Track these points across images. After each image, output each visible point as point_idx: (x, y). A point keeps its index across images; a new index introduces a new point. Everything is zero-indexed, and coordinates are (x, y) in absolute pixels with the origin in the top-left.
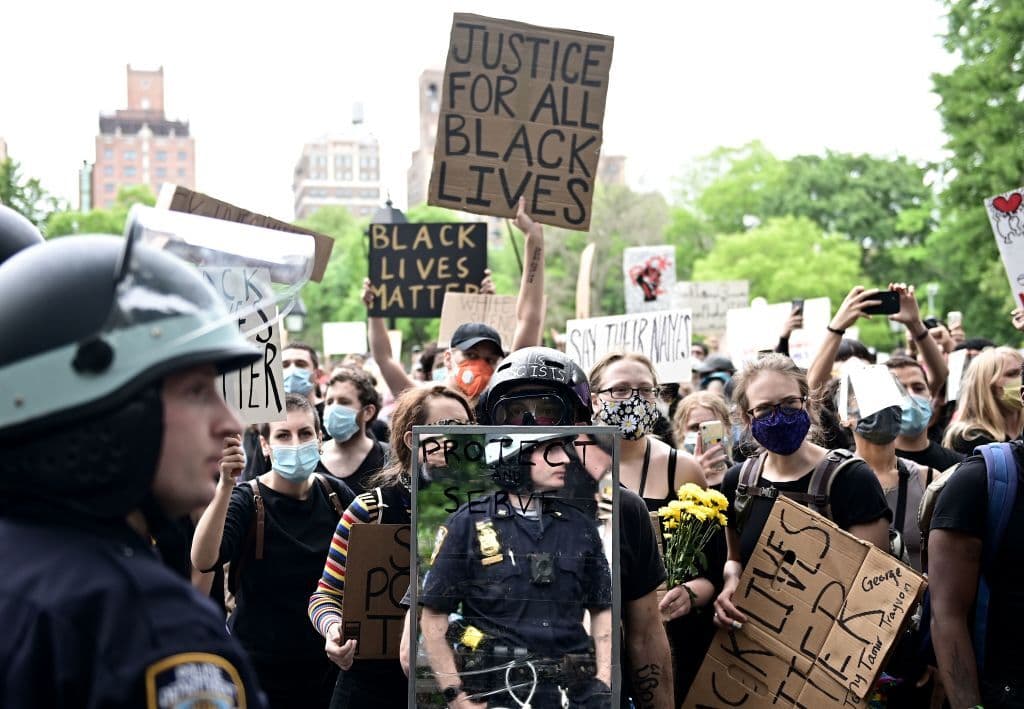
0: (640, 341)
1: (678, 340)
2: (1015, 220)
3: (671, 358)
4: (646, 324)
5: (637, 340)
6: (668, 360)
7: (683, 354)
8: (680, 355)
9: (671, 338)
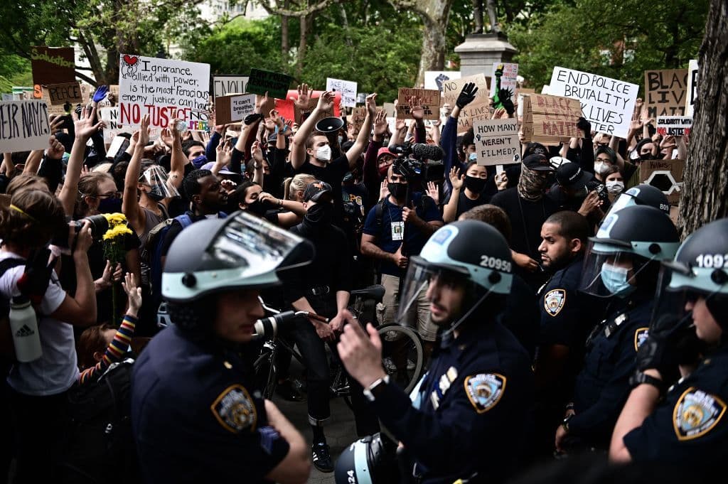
0: (14, 121)
1: (41, 121)
2: (131, 69)
3: (38, 133)
4: (17, 109)
5: (12, 121)
6: (36, 134)
7: (45, 130)
8: (43, 132)
9: (36, 118)
